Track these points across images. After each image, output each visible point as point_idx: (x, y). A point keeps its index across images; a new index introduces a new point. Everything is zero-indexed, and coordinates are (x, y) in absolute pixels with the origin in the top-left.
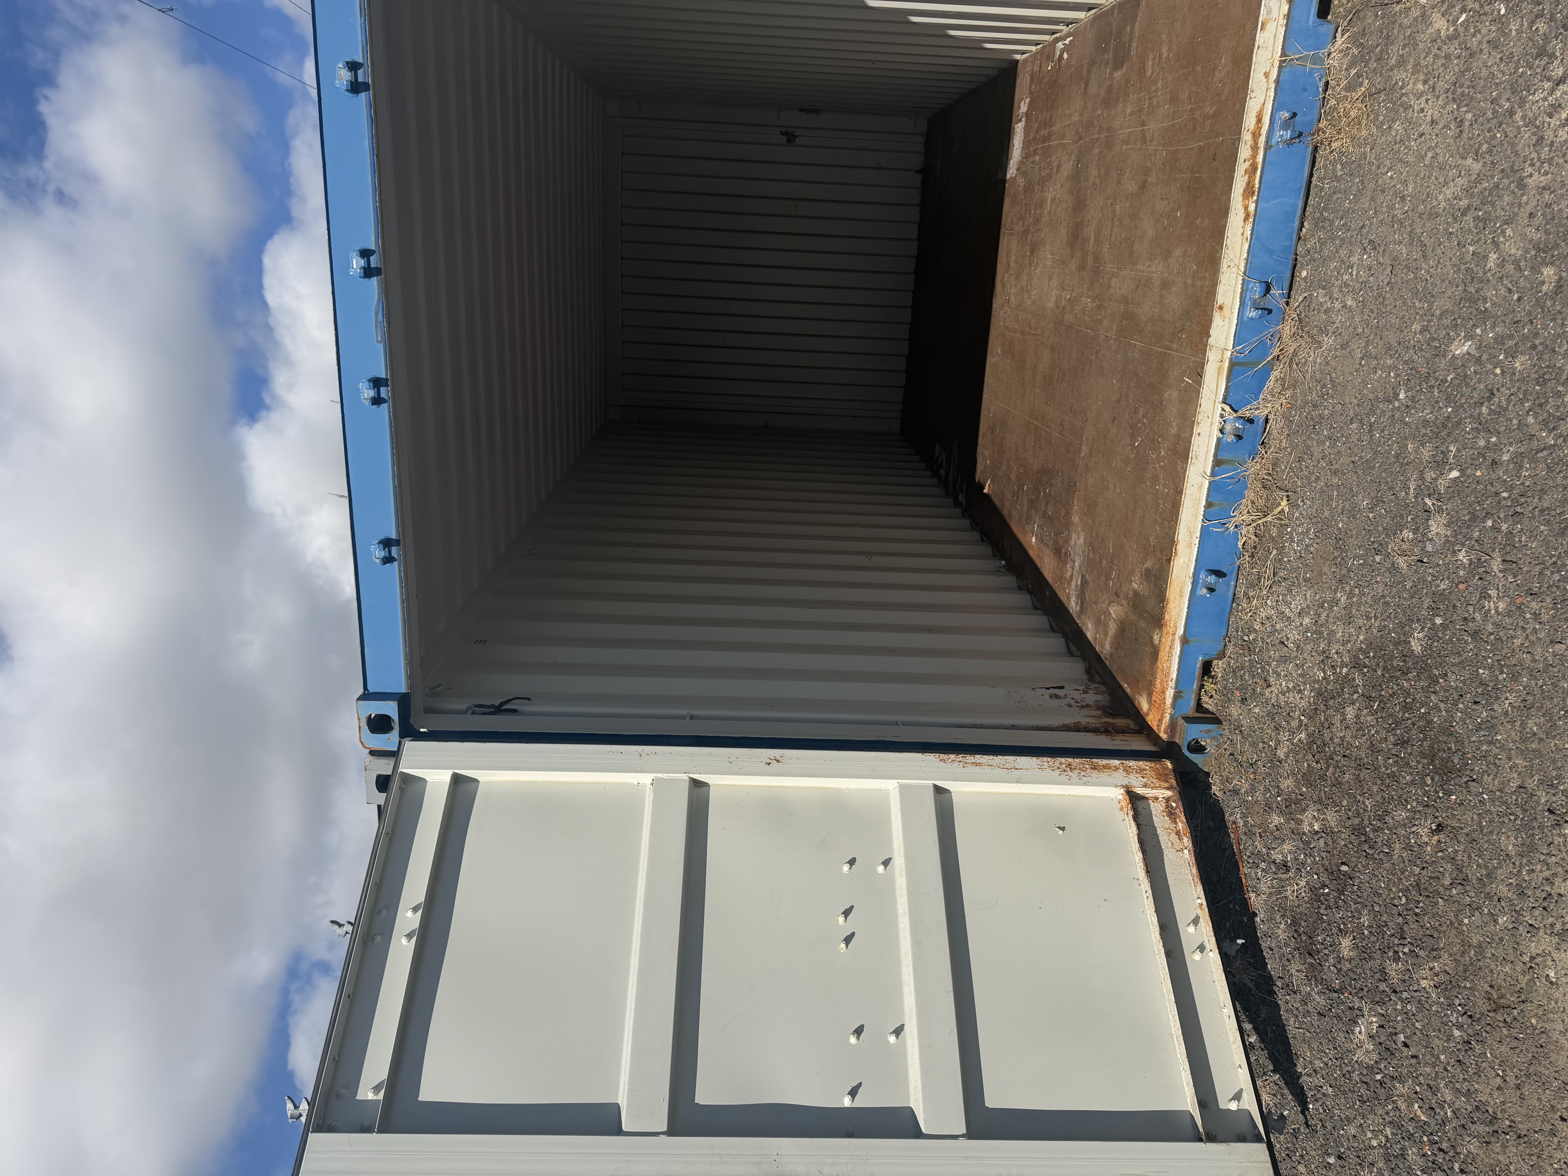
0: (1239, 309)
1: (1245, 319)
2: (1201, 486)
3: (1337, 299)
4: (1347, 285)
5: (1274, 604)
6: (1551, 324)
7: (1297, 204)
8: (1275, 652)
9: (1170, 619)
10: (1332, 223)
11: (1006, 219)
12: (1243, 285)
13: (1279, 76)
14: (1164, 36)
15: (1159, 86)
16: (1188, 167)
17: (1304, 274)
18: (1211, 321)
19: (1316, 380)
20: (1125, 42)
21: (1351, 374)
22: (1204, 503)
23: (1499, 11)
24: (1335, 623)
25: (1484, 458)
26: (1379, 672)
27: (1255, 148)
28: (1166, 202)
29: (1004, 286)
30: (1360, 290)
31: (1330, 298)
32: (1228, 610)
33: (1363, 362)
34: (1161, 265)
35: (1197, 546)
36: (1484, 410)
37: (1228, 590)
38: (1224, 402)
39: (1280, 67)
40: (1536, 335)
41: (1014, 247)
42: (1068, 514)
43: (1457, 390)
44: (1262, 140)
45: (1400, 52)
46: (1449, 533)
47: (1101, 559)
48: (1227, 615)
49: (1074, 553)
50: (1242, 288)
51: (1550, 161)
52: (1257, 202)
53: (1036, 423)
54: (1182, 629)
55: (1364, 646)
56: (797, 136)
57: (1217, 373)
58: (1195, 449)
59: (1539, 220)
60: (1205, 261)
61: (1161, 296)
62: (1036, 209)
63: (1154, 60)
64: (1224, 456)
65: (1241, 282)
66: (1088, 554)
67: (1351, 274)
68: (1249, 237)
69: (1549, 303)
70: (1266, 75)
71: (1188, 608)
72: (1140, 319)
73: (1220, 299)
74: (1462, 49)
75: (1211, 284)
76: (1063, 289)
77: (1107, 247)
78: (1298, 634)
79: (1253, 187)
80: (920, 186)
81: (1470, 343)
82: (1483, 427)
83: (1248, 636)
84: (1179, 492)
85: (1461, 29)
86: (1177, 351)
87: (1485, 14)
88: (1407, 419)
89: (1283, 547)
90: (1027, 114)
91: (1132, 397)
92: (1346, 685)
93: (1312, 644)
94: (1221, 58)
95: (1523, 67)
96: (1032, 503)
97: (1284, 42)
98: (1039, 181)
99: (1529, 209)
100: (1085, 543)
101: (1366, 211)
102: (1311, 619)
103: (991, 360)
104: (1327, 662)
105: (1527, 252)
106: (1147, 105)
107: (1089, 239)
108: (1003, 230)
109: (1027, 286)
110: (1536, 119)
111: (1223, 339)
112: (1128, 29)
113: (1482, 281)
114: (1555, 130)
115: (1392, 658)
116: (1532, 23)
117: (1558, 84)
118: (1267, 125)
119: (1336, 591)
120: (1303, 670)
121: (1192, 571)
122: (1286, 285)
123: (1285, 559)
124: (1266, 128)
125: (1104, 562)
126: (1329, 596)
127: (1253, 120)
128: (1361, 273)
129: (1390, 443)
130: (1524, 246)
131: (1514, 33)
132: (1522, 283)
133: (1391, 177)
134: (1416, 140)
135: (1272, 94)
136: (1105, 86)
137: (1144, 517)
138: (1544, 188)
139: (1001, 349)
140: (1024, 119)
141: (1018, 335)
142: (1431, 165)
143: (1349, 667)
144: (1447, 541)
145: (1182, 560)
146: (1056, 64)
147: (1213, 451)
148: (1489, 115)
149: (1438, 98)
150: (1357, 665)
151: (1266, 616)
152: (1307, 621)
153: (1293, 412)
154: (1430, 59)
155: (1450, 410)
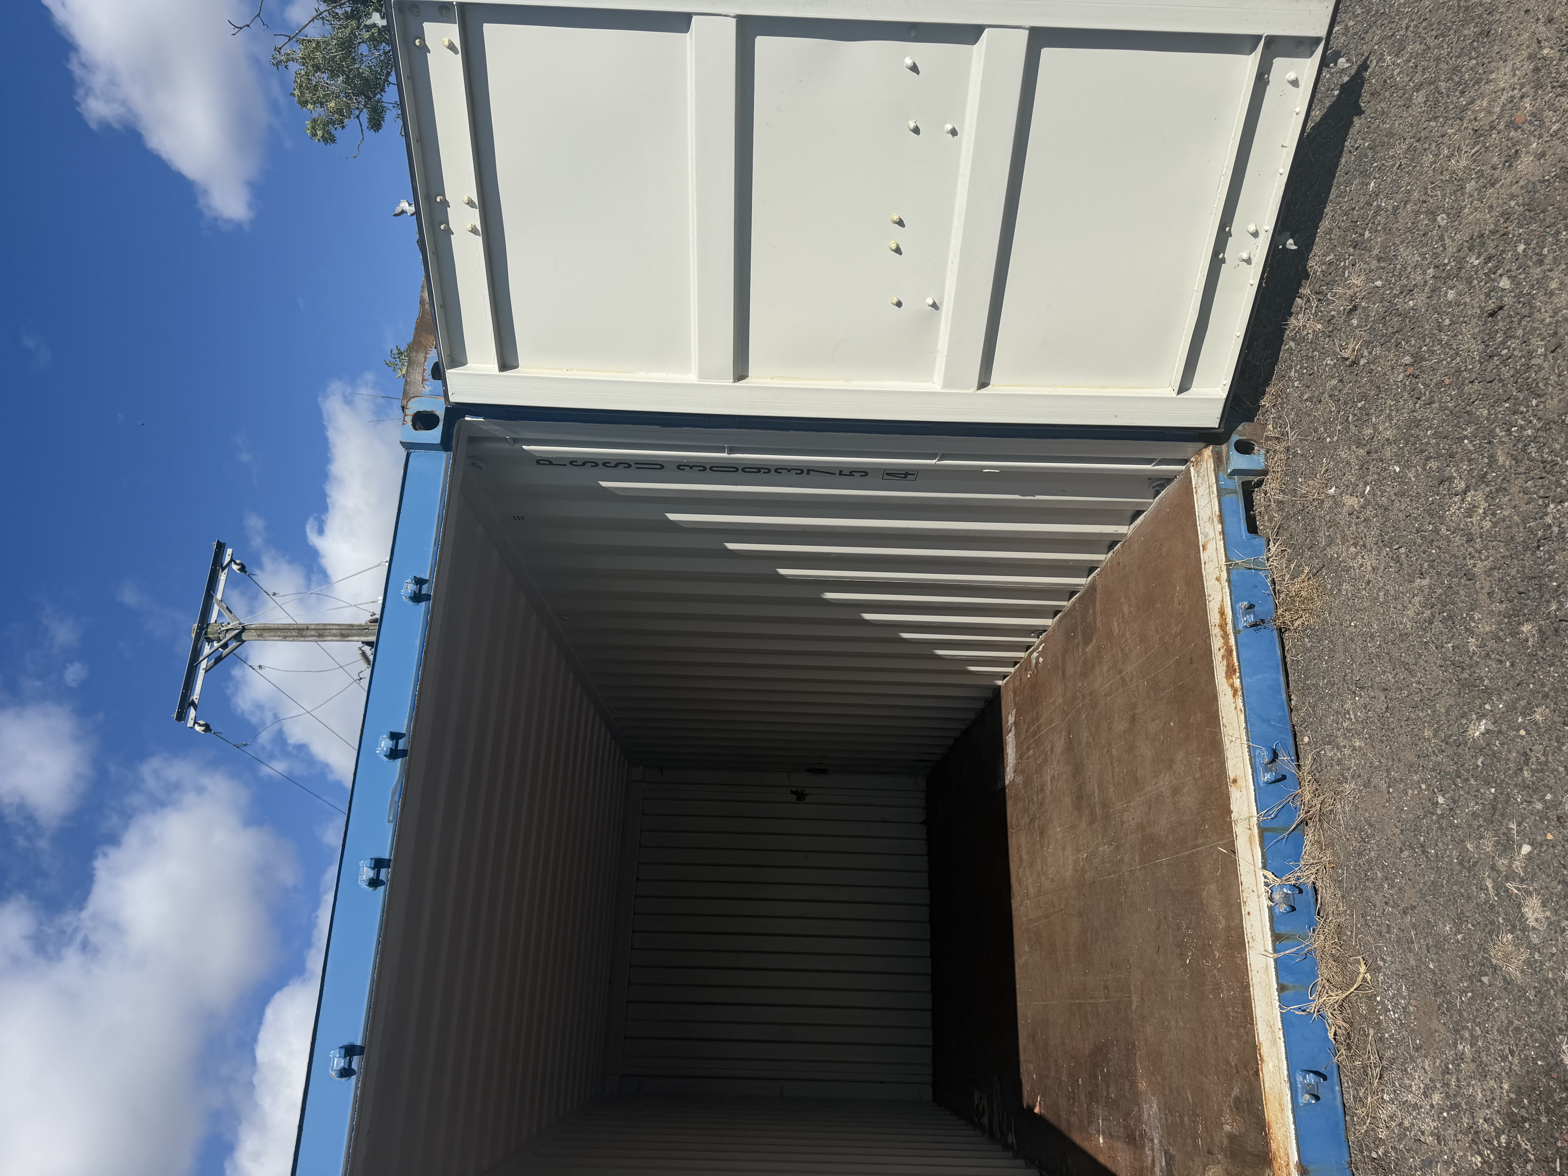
0: (1253, 775)
1: (1262, 785)
2: (1267, 967)
3: (1345, 747)
4: (1349, 730)
5: (1392, 1096)
6: (1552, 669)
7: (1279, 679)
8: (1414, 1158)
9: (1278, 1147)
10: (1316, 686)
11: (1011, 820)
12: (1249, 752)
13: (1229, 576)
14: (1123, 600)
15: (1128, 636)
16: (1170, 682)
17: (1306, 739)
18: (1229, 798)
19: (1352, 829)
20: (1090, 622)
21: (1384, 807)
22: (1276, 986)
23: (1395, 471)
24: (1469, 1085)
25: (1548, 819)
26: (1544, 1120)
27: (1225, 636)
28: (1157, 721)
29: (1020, 883)
30: (1364, 728)
31: (1338, 749)
32: (1342, 1125)
33: (1391, 790)
34: (1167, 776)
35: (1283, 1039)
36: (1526, 774)
37: (1335, 1098)
38: (1264, 867)
39: (1228, 570)
40: (1543, 685)
41: (1023, 841)
42: (1133, 1084)
43: (1492, 769)
44: (1230, 628)
45: (1327, 534)
46: (1548, 914)
47: (1181, 1118)
48: (1343, 1133)
49: (1150, 1129)
50: (1250, 755)
51: (1486, 548)
52: (1240, 677)
53: (1078, 1001)
54: (1296, 1154)
55: (1513, 1096)
56: (806, 794)
57: (1249, 844)
58: (1249, 931)
59: (1499, 594)
60: (1207, 750)
61: (1174, 804)
62: (1038, 796)
63: (1118, 621)
64: (1282, 930)
65: (1247, 750)
66: (1166, 1119)
67: (1350, 719)
68: (1243, 708)
69: (1540, 653)
70: (1218, 579)
71: (1295, 1123)
72: (1160, 836)
73: (1231, 774)
74: (1376, 509)
75: (1219, 764)
76: (1079, 851)
77: (1112, 789)
78: (1433, 1120)
79: (1233, 666)
80: (925, 837)
81: (1484, 721)
82: (1533, 790)
83: (1377, 1152)
84: (1245, 987)
85: (1370, 497)
86: (1204, 844)
87: (1384, 478)
88: (1456, 821)
89: (1379, 1023)
90: (1016, 723)
91: (1171, 915)
92: (1512, 1159)
93: (1453, 1125)
94: (1176, 587)
95: (1431, 496)
96: (1092, 1096)
97: (1225, 551)
98: (1036, 770)
99: (1486, 590)
100: (1159, 1109)
101: (1344, 663)
102: (1441, 1093)
103: (1020, 962)
104: (1479, 1138)
105: (1499, 624)
106: (1120, 656)
107: (1093, 792)
108: (1010, 830)
109: (1042, 868)
110: (1459, 525)
111: (1245, 809)
112: (1091, 611)
113: (1471, 667)
114: (1479, 524)
115: (1550, 1091)
116: (1425, 465)
117: (1465, 494)
118: (1231, 614)
119: (1455, 1045)
120: (1455, 1165)
121: (1286, 1072)
122: (1293, 752)
123: (1387, 1035)
124: (1231, 617)
125: (1186, 1119)
126: (1450, 1054)
127: (1218, 616)
128: (1359, 714)
129: (1448, 852)
130: (1496, 620)
131: (1413, 479)
132: (1508, 649)
133: (1355, 626)
134: (1365, 589)
135: (1228, 590)
136: (1081, 663)
137: (1216, 1038)
138: (1491, 569)
139: (1028, 945)
140: (1013, 728)
141: (1043, 921)
142: (1386, 601)
143: (1506, 1132)
144: (1551, 923)
145: (1271, 1065)
146: (1034, 671)
147: (1268, 924)
148: (1419, 541)
149: (1371, 550)
150: (1514, 1123)
151: (1389, 1117)
152: (1436, 1098)
153: (1340, 871)
154: (1354, 528)
155: (1493, 790)
